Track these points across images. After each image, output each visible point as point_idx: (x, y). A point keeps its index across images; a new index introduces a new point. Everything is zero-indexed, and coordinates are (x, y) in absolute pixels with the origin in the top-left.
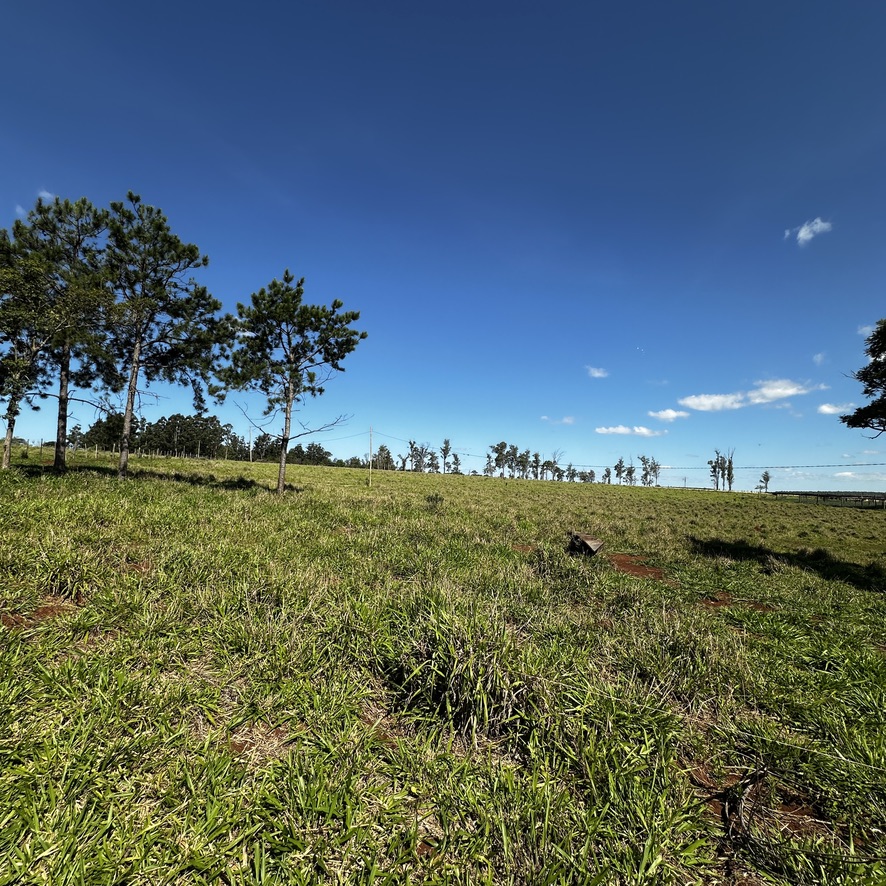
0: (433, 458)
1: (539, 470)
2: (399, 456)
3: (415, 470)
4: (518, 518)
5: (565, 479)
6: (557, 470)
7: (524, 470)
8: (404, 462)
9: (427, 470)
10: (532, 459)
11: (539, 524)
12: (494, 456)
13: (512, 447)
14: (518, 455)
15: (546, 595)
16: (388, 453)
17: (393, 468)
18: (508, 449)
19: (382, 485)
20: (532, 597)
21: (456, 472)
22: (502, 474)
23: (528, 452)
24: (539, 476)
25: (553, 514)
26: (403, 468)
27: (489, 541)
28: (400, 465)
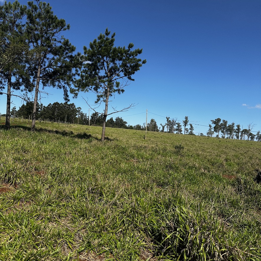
0: (179, 126)
1: (240, 134)
2: (161, 124)
3: (169, 132)
4: (226, 160)
5: (255, 140)
6: (251, 134)
7: (231, 134)
8: (163, 127)
9: (175, 132)
10: (236, 128)
11: (238, 164)
12: (213, 125)
13: (224, 121)
14: (227, 126)
15: (242, 204)
16: (155, 123)
17: (158, 131)
18: (222, 122)
19: (152, 139)
20: (234, 204)
21: (191, 134)
22: (217, 136)
23: (233, 124)
24: (240, 138)
25: (247, 159)
26: (163, 131)
27: (209, 172)
28: (161, 129)
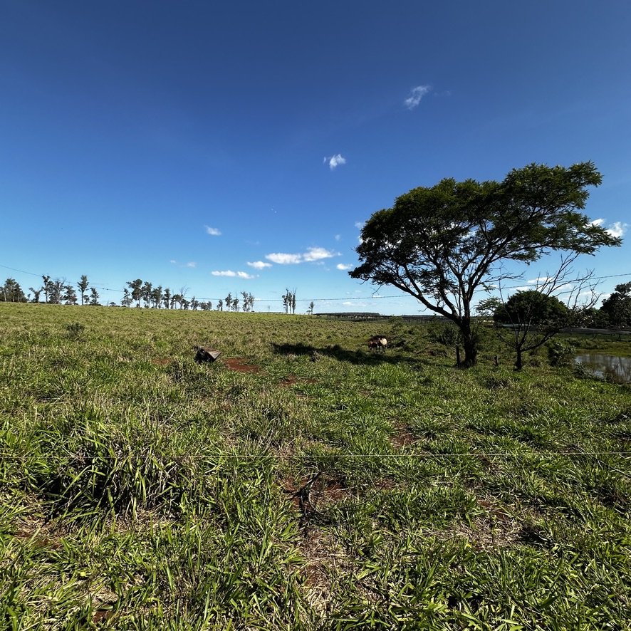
0: (70, 291)
1: (170, 301)
2: (31, 289)
3: (50, 302)
4: (155, 339)
5: (190, 308)
6: (184, 301)
7: (157, 302)
8: (37, 295)
9: (64, 302)
10: (164, 293)
11: (172, 343)
12: (131, 290)
13: (146, 283)
14: (152, 290)
15: (182, 395)
16: (18, 286)
17: (24, 301)
18: (143, 285)
20: (172, 398)
21: (95, 304)
22: (138, 305)
23: (160, 288)
24: (170, 306)
25: (182, 334)
26: (36, 301)
27: (131, 359)
28: (33, 297)
